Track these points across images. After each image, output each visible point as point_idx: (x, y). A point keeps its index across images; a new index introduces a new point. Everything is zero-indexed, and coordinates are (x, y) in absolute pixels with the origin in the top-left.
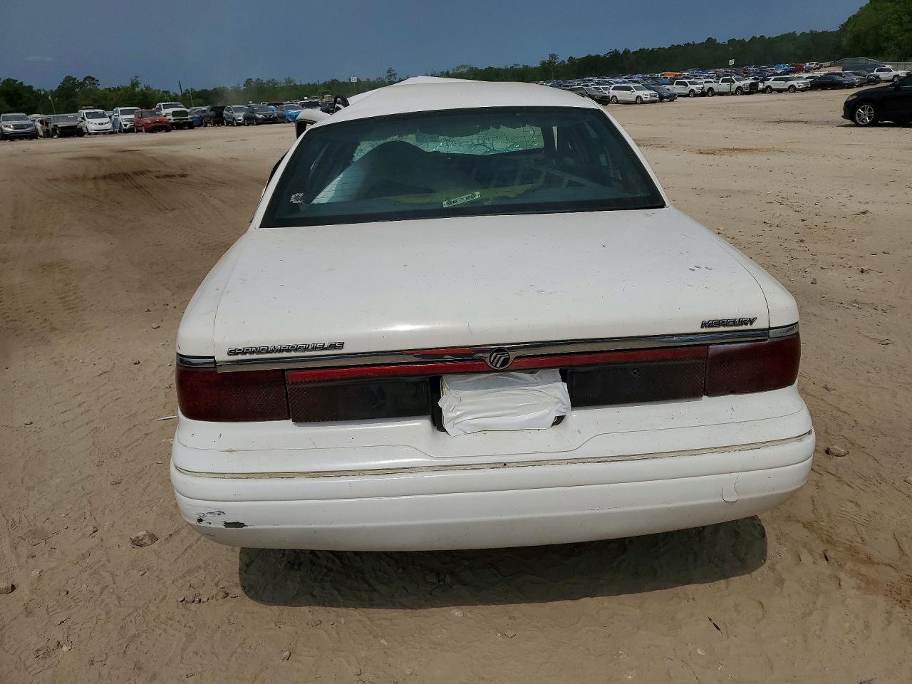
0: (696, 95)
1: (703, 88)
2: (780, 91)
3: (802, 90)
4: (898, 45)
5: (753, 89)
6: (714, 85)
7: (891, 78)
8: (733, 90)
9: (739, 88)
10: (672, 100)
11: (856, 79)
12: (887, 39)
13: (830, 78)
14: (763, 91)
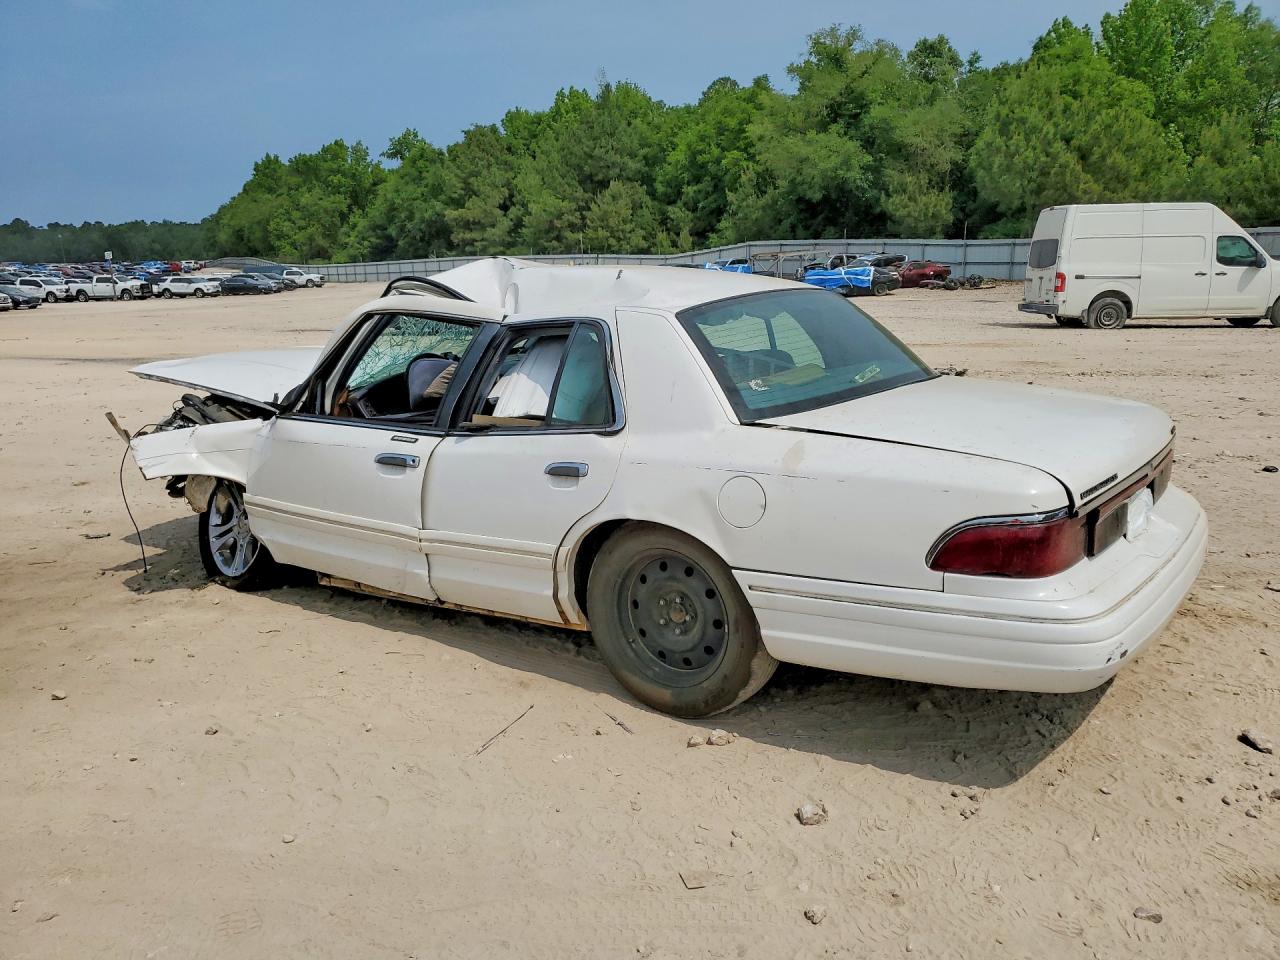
0: (57, 300)
1: (67, 291)
2: (182, 296)
3: (214, 295)
4: (293, 245)
5: (145, 293)
6: (87, 287)
7: (304, 283)
8: (118, 293)
9: (124, 291)
10: (34, 307)
11: (272, 283)
12: (279, 238)
13: (242, 281)
14: (159, 295)
